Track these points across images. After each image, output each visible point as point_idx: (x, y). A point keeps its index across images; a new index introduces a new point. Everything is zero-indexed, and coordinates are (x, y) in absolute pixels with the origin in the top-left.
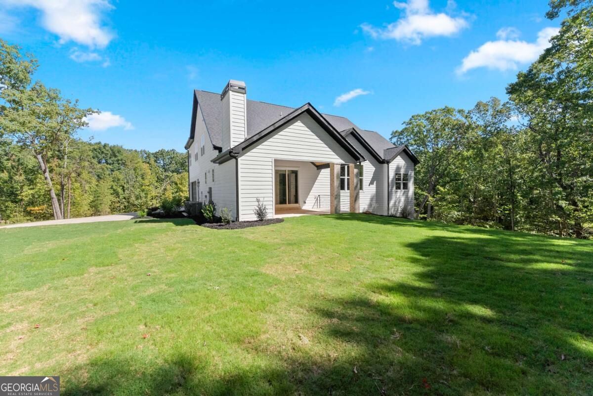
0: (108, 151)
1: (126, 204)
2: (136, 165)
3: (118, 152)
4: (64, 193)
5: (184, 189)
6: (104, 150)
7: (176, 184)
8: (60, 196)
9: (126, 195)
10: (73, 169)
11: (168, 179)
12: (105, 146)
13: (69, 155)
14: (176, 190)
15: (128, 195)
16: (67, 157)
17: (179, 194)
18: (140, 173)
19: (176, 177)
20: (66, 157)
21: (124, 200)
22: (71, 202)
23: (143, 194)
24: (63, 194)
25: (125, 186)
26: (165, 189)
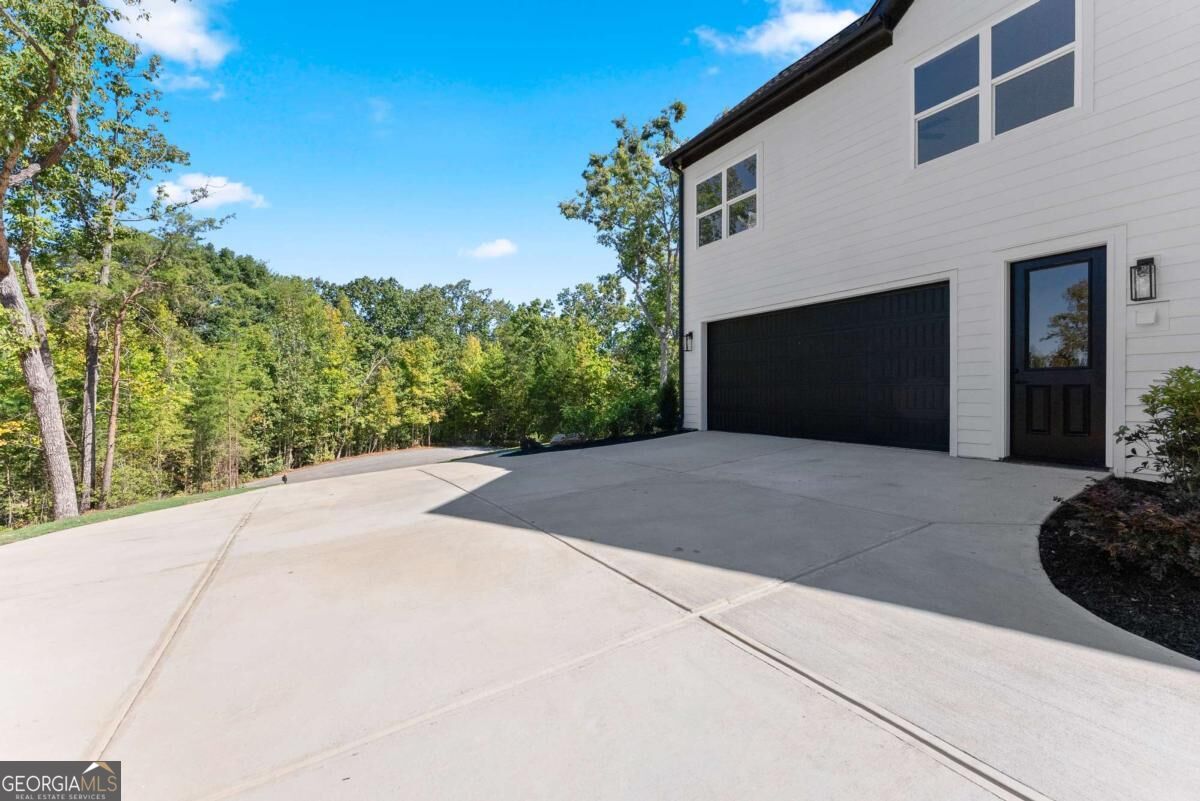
0: (231, 269)
1: (279, 415)
2: (308, 311)
3: (258, 275)
4: (97, 377)
5: (422, 378)
6: (221, 266)
7: (403, 365)
8: (82, 386)
9: (281, 393)
10: (132, 289)
11: (382, 351)
12: (224, 254)
13: (118, 243)
14: (402, 381)
15: (285, 391)
16: (114, 249)
17: (411, 392)
18: (317, 332)
19: (400, 348)
20: (108, 248)
21: (274, 405)
22: (120, 411)
23: (324, 390)
24: (91, 380)
25: (278, 365)
26: (377, 379)
